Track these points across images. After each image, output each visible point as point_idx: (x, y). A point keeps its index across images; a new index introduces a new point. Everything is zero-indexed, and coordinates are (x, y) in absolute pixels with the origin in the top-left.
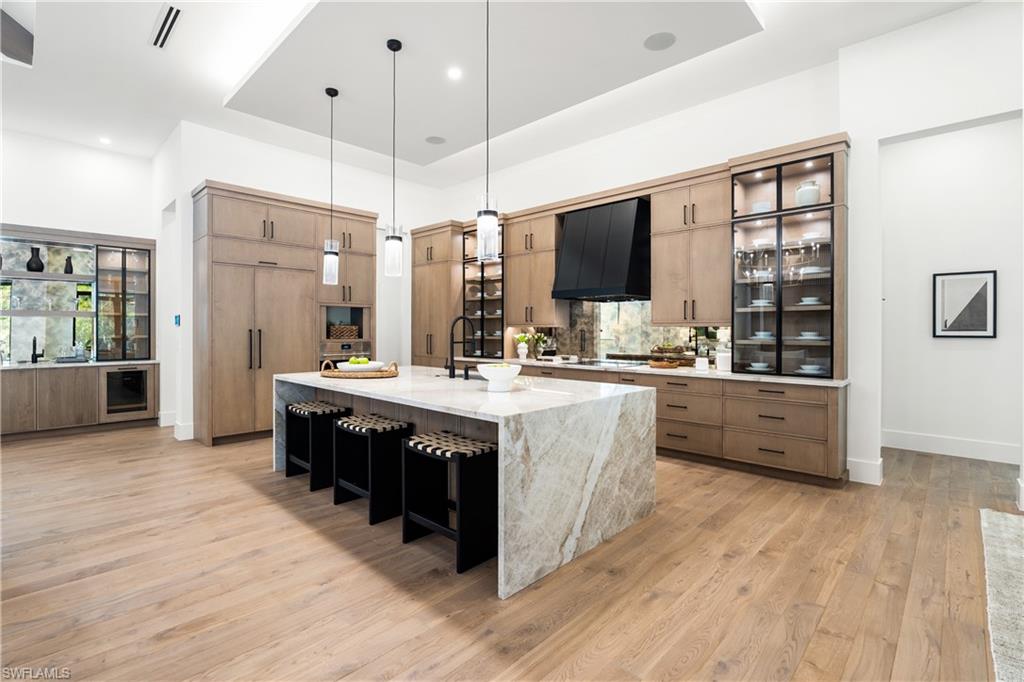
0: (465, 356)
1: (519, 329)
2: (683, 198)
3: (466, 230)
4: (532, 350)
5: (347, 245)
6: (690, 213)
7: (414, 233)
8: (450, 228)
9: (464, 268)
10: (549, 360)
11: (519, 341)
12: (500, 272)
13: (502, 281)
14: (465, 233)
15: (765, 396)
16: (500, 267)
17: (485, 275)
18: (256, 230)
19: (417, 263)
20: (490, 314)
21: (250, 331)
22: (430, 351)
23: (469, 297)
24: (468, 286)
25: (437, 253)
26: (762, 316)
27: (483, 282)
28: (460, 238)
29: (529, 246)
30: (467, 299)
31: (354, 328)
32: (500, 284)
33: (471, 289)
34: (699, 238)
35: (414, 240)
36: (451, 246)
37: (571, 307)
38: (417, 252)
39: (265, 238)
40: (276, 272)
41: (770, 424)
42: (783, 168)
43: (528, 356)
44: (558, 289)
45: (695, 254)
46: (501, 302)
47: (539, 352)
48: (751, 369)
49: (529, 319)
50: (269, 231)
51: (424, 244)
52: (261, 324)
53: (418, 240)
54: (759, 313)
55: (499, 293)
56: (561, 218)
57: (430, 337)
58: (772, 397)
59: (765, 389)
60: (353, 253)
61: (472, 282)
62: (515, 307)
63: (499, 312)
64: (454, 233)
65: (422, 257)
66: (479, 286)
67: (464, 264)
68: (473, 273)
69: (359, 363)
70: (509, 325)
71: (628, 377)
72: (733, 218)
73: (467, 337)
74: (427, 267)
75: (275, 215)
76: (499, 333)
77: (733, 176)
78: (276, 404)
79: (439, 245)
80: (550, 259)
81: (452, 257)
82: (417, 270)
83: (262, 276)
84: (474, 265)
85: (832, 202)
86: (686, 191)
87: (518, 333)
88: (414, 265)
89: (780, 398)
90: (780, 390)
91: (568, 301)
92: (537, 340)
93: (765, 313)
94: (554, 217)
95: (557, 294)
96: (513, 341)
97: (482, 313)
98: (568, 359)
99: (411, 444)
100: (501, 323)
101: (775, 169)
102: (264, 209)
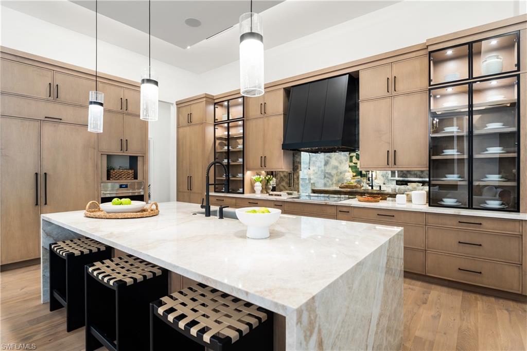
0: (215, 192)
1: (255, 172)
2: (387, 73)
3: (216, 101)
4: (264, 187)
5: (124, 107)
6: (392, 84)
7: (178, 104)
8: (204, 99)
9: (215, 129)
10: (278, 195)
11: (255, 181)
12: (242, 131)
13: (243, 138)
14: (215, 104)
15: (464, 227)
16: (242, 128)
17: (230, 133)
18: (43, 92)
19: (181, 125)
20: (233, 162)
21: (36, 174)
22: (190, 188)
23: (218, 150)
24: (218, 142)
25: (195, 118)
26: (456, 162)
27: (229, 139)
28: (212, 107)
29: (263, 112)
30: (217, 151)
31: (130, 171)
32: (242, 140)
33: (220, 144)
34: (399, 102)
35: (178, 109)
36: (205, 112)
37: (294, 156)
38: (181, 118)
39: (50, 98)
40: (61, 126)
41: (469, 249)
42: (474, 44)
43: (262, 192)
44: (287, 142)
45: (395, 115)
46: (242, 153)
47: (269, 189)
48: (443, 203)
49: (263, 165)
50: (54, 92)
51: (185, 111)
52: (47, 167)
53: (181, 109)
54: (454, 159)
55: (240, 147)
56: (288, 91)
57: (190, 178)
58: (471, 228)
59: (463, 220)
60: (129, 114)
61: (220, 138)
62: (253, 157)
63: (241, 160)
64: (208, 103)
65: (184, 121)
66: (226, 142)
67: (215, 125)
68: (221, 132)
69: (121, 204)
70: (248, 169)
71: (344, 209)
72: (430, 85)
73: (217, 178)
74: (188, 128)
75: (59, 79)
76: (240, 175)
77: (430, 52)
78: (44, 242)
79: (197, 111)
80: (280, 120)
81: (206, 121)
82: (181, 130)
83: (48, 129)
84: (222, 127)
85: (519, 70)
86: (388, 68)
87: (254, 176)
88: (178, 127)
89: (477, 228)
90: (478, 222)
91: (292, 152)
92: (268, 180)
93: (458, 159)
94: (282, 90)
95: (285, 147)
96: (251, 180)
97: (228, 161)
98: (291, 194)
99: (161, 311)
100: (243, 168)
101: (467, 46)
102: (50, 74)
